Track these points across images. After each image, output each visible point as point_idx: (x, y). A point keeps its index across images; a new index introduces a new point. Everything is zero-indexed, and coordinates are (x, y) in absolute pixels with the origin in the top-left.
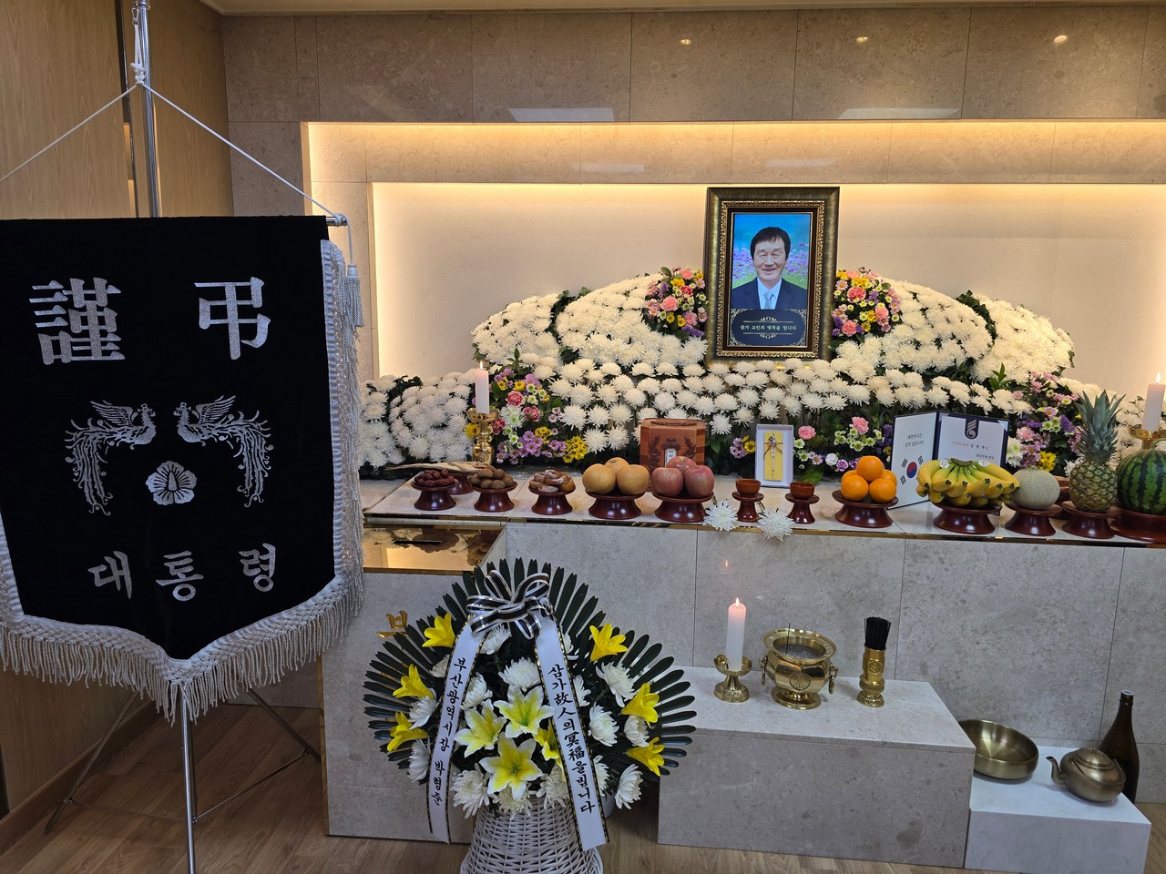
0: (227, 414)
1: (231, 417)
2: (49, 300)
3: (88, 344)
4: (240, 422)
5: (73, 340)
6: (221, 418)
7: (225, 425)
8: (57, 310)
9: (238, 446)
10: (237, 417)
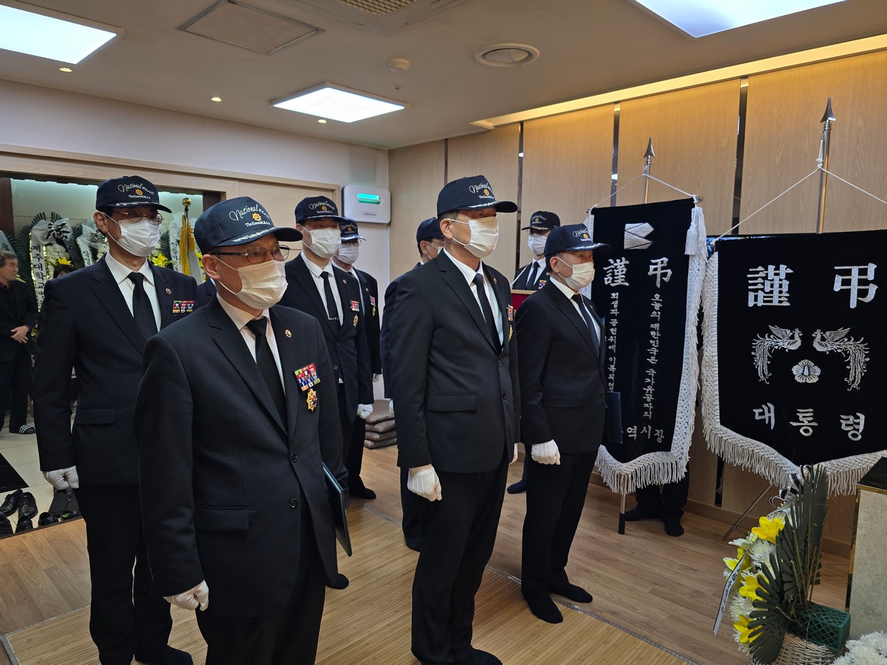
0: (844, 337)
1: (846, 340)
2: (756, 276)
3: (772, 297)
4: (851, 342)
5: (765, 295)
6: (840, 340)
7: (842, 343)
8: (760, 280)
9: (848, 355)
10: (849, 340)
